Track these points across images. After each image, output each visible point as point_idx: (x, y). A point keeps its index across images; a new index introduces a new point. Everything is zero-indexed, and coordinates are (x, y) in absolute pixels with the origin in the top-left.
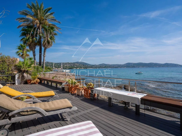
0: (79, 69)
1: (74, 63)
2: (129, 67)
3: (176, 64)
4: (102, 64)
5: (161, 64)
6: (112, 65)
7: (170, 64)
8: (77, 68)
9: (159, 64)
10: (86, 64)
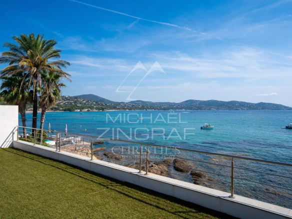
0: (88, 111)
1: (76, 97)
2: (191, 108)
3: (279, 105)
4: (137, 101)
5: (252, 104)
6: (156, 103)
7: (269, 104)
8: (83, 108)
9: (247, 103)
10: (103, 100)
